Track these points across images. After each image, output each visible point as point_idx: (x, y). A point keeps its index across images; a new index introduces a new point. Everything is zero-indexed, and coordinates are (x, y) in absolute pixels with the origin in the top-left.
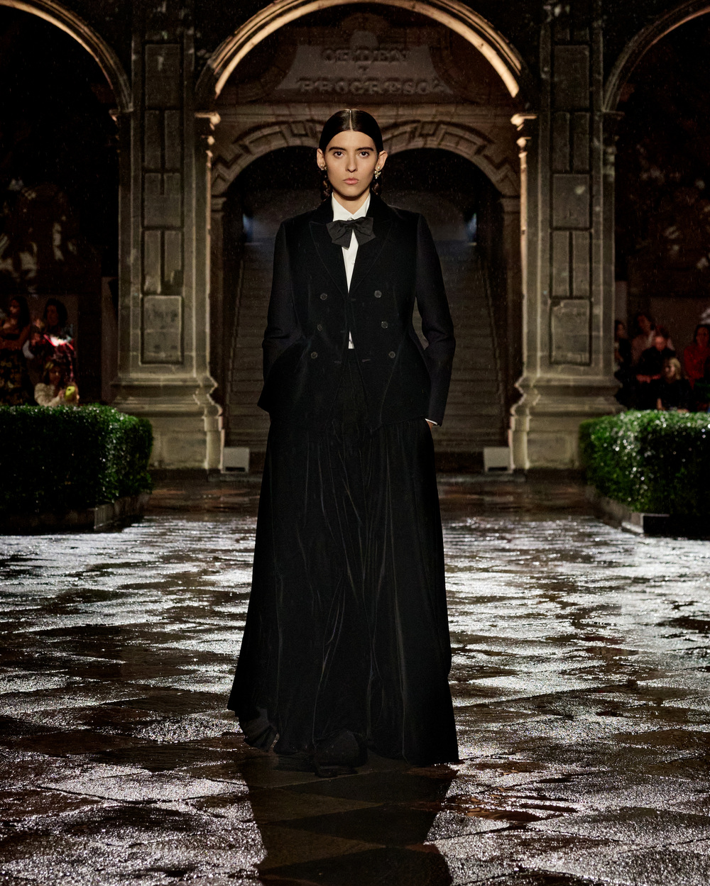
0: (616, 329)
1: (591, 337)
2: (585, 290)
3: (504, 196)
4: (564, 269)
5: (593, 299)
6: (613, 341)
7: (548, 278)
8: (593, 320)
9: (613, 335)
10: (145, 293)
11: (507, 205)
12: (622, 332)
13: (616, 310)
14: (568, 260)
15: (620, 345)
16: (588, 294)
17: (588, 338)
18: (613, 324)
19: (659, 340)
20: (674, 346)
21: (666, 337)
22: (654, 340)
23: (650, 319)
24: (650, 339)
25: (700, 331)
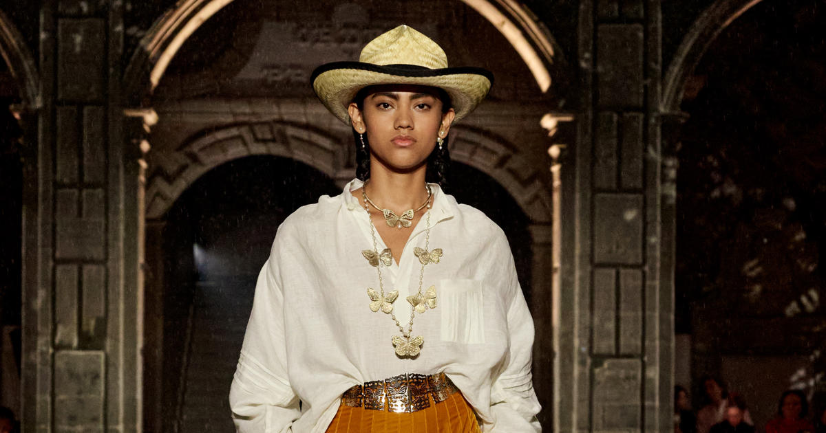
0: (677, 397)
1: (643, 407)
2: (637, 346)
3: (532, 222)
4: (609, 319)
5: (646, 359)
6: (672, 413)
7: (587, 330)
8: (646, 386)
9: (672, 404)
10: (57, 348)
11: (537, 234)
12: (684, 401)
13: (676, 373)
14: (613, 305)
15: (682, 418)
16: (639, 351)
17: (639, 410)
18: (672, 391)
19: (733, 411)
20: (753, 420)
21: (742, 407)
22: (726, 411)
23: (722, 385)
24: (721, 410)
25: (789, 399)
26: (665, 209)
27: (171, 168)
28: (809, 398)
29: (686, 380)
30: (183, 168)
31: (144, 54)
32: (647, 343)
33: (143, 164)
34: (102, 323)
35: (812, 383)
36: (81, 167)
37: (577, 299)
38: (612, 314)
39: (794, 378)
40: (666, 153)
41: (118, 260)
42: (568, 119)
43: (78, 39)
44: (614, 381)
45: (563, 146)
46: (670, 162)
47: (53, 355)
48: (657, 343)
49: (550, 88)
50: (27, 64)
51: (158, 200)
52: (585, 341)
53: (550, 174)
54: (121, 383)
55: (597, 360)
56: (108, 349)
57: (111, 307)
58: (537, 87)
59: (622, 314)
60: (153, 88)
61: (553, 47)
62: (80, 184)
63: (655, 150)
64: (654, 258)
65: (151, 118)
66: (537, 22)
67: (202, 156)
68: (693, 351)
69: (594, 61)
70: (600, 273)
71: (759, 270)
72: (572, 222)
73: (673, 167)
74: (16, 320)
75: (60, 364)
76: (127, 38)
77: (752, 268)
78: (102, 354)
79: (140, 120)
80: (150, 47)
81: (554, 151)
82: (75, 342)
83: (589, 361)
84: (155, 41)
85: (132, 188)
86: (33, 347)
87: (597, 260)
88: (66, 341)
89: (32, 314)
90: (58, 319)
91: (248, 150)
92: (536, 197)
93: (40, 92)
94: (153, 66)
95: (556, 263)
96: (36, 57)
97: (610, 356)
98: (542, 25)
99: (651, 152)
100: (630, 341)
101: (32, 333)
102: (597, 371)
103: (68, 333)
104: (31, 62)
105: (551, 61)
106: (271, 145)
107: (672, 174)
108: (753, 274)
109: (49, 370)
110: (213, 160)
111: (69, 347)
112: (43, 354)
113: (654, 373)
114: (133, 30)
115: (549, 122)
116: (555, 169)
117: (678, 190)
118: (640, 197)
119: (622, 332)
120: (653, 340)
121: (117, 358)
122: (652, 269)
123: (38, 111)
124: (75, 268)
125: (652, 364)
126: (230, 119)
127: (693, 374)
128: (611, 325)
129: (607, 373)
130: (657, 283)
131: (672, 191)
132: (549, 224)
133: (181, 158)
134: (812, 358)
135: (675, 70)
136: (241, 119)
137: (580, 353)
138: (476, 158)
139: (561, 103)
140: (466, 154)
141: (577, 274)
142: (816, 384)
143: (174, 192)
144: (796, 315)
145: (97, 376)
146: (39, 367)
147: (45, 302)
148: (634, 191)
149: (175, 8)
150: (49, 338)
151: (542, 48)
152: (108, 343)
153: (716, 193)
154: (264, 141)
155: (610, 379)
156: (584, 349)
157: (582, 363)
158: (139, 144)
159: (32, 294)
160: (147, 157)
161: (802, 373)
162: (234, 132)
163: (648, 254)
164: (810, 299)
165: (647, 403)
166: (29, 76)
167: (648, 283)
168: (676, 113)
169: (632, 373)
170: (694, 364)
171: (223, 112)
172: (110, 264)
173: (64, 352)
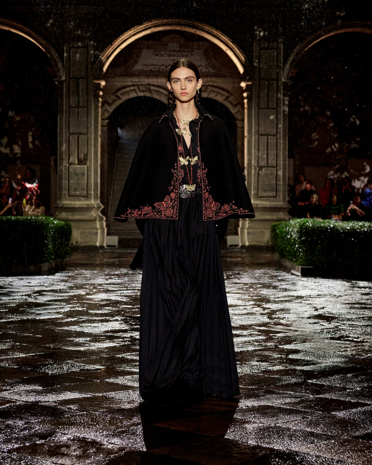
3: (238, 120)
19: (308, 186)
20: (315, 189)
21: (311, 184)
22: (306, 186)
23: (304, 176)
24: (304, 185)
25: (327, 181)
26: (284, 115)
27: (110, 101)
28: (335, 181)
29: (292, 174)
30: (114, 101)
31: (101, 61)
32: (278, 162)
33: (100, 100)
34: (86, 156)
35: (336, 176)
36: (79, 101)
37: (253, 147)
38: (266, 152)
39: (329, 174)
40: (284, 95)
41: (91, 133)
42: (250, 83)
43: (78, 56)
44: (266, 175)
45: (248, 93)
46: (286, 99)
47: (69, 167)
48: (282, 162)
49: (243, 73)
50: (60, 65)
51: (106, 112)
52: (256, 162)
53: (244, 103)
54: (93, 177)
55: (261, 168)
56: (88, 164)
57: (89, 150)
58: (239, 72)
59: (269, 152)
60: (104, 73)
61: (245, 58)
62: (78, 107)
63: (281, 94)
64: (280, 132)
65: (103, 83)
66: (239, 50)
67: (121, 96)
68: (294, 164)
69: (259, 63)
70: (261, 137)
71: (317, 136)
72: (251, 119)
73: (287, 100)
74: (56, 154)
75: (71, 170)
76: (95, 55)
77: (315, 136)
78: (86, 166)
79: (100, 84)
80: (103, 58)
81: (245, 95)
82: (76, 162)
83: (257, 169)
84: (105, 56)
85: (97, 108)
86: (61, 164)
87: (260, 133)
88: (73, 162)
89: (61, 152)
90: (70, 154)
91: (137, 94)
92: (239, 111)
93: (65, 74)
94: (104, 65)
95: (246, 134)
96: (63, 62)
97: (264, 167)
98: (241, 50)
99: (279, 95)
100: (272, 162)
101: (62, 159)
102: (260, 172)
103: (74, 159)
104: (61, 64)
105: (244, 63)
106: (145, 93)
107: (287, 103)
108: (315, 138)
109: (67, 172)
110: (124, 98)
111: (74, 164)
112: (65, 166)
113: (280, 173)
114: (97, 52)
115: (243, 85)
116: (245, 101)
117: (289, 108)
118: (275, 111)
119: (269, 159)
120: (280, 161)
121: (91, 168)
122: (280, 137)
123: (63, 81)
124: (77, 136)
125: (280, 169)
126: (131, 84)
127: (294, 172)
128: (265, 156)
129: (264, 172)
130: (282, 141)
131: (287, 109)
132: (243, 120)
133: (114, 97)
134: (336, 167)
135: (288, 66)
136: (135, 83)
137: (254, 166)
138: (218, 97)
139: (248, 78)
140: (214, 96)
141: (253, 138)
142: (337, 177)
143: (111, 109)
144: (330, 152)
145: (84, 174)
146: (64, 171)
147: (66, 148)
148: (273, 109)
149: (112, 45)
150: (67, 161)
151: (241, 59)
152: (88, 163)
153: (302, 109)
154: (143, 91)
155: (265, 174)
156: (256, 165)
157: (255, 169)
158: (99, 93)
159: (61, 145)
160: (102, 97)
161: (332, 172)
162: (132, 88)
163: (278, 130)
164: (335, 147)
165: (278, 183)
166: (61, 69)
167: (278, 141)
168: (288, 81)
169: (273, 172)
170: (295, 169)
171: (128, 81)
172: (89, 135)
173: (72, 166)
